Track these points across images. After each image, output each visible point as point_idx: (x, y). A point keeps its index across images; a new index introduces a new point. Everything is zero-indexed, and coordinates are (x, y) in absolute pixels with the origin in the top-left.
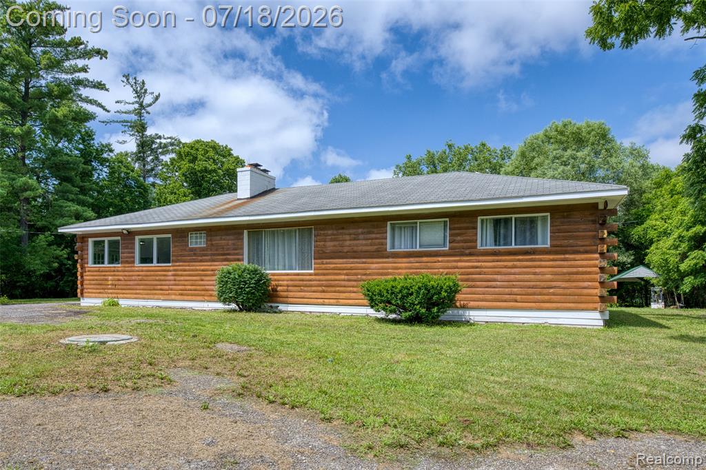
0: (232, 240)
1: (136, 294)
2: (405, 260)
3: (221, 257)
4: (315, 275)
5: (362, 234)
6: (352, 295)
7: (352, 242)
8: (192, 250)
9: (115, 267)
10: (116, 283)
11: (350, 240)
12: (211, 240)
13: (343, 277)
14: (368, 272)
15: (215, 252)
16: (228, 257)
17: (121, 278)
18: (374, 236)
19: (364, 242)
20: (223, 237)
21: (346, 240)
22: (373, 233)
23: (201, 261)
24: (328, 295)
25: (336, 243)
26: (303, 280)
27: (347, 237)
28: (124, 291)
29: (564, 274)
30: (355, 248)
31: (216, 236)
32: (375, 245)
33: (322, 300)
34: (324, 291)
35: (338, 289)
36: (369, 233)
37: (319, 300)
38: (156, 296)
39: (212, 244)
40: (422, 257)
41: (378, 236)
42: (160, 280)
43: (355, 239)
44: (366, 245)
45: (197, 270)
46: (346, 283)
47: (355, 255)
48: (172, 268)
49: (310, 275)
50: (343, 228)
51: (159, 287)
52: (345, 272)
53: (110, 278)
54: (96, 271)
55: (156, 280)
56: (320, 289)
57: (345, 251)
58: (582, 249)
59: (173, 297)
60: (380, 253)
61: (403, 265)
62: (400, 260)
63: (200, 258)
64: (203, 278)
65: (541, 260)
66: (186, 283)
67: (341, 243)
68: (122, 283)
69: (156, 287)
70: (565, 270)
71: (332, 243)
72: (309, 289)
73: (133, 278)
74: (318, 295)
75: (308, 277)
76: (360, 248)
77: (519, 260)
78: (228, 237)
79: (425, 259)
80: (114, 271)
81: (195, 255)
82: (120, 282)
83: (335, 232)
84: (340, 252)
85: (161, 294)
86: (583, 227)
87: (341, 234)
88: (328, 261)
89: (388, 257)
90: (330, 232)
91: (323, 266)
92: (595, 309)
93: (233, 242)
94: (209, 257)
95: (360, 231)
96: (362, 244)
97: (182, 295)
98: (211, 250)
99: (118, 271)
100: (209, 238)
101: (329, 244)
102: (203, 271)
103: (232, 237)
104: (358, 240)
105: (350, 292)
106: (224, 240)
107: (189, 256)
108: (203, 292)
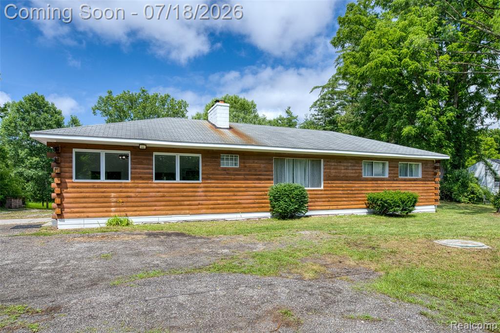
0: (263, 164)
1: (155, 210)
2: (370, 182)
3: (254, 177)
4: (325, 190)
5: (351, 166)
6: (345, 203)
7: (345, 171)
8: (225, 169)
9: (121, 183)
10: (125, 200)
11: (344, 169)
12: (244, 163)
13: (340, 192)
14: (353, 189)
15: (248, 173)
16: (260, 177)
17: (133, 195)
18: (356, 168)
19: (352, 171)
20: (256, 161)
21: (342, 169)
22: (356, 166)
23: (234, 180)
24: (332, 203)
25: (337, 171)
26: (316, 194)
27: (343, 168)
28: (136, 209)
29: (425, 190)
30: (347, 175)
31: (249, 159)
32: (357, 173)
33: (328, 207)
34: (329, 201)
35: (337, 199)
36: (354, 166)
37: (326, 207)
38: (183, 211)
39: (245, 166)
40: (377, 181)
41: (358, 168)
42: (188, 196)
43: (346, 169)
44: (352, 173)
45: (230, 187)
46: (342, 196)
47: (347, 179)
48: (202, 185)
49: (321, 190)
50: (340, 162)
51: (186, 203)
52: (341, 189)
53: (113, 195)
54: (87, 187)
55: (183, 196)
56: (327, 199)
57: (342, 176)
58: (430, 179)
59: (204, 211)
60: (359, 178)
61: (370, 185)
62: (368, 182)
63: (233, 177)
64: (236, 193)
65: (419, 184)
66: (218, 198)
67: (339, 171)
68: (133, 199)
69: (182, 203)
70: (426, 188)
71: (334, 171)
72: (321, 200)
73: (151, 194)
74: (326, 203)
75: (320, 192)
76: (349, 175)
77: (412, 184)
78: (260, 161)
79: (379, 182)
80: (121, 187)
81: (228, 174)
82: (129, 199)
83: (336, 164)
84: (339, 176)
85: (189, 209)
86: (430, 170)
87: (340, 165)
88: (332, 182)
89: (363, 181)
90: (333, 164)
91: (329, 185)
92: (433, 205)
93: (264, 165)
94: (242, 177)
95: (350, 164)
96: (351, 172)
97: (213, 208)
98: (244, 170)
99: (126, 187)
100: (243, 161)
101: (332, 171)
102: (236, 187)
103: (263, 162)
104: (349, 169)
105: (344, 201)
106: (256, 163)
107: (221, 174)
108: (236, 206)
